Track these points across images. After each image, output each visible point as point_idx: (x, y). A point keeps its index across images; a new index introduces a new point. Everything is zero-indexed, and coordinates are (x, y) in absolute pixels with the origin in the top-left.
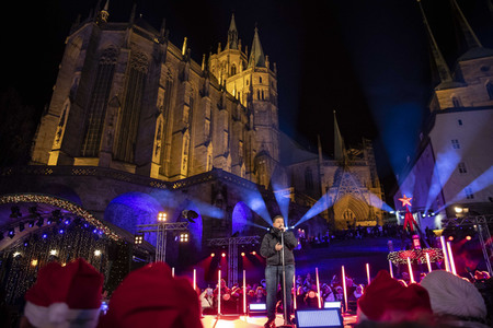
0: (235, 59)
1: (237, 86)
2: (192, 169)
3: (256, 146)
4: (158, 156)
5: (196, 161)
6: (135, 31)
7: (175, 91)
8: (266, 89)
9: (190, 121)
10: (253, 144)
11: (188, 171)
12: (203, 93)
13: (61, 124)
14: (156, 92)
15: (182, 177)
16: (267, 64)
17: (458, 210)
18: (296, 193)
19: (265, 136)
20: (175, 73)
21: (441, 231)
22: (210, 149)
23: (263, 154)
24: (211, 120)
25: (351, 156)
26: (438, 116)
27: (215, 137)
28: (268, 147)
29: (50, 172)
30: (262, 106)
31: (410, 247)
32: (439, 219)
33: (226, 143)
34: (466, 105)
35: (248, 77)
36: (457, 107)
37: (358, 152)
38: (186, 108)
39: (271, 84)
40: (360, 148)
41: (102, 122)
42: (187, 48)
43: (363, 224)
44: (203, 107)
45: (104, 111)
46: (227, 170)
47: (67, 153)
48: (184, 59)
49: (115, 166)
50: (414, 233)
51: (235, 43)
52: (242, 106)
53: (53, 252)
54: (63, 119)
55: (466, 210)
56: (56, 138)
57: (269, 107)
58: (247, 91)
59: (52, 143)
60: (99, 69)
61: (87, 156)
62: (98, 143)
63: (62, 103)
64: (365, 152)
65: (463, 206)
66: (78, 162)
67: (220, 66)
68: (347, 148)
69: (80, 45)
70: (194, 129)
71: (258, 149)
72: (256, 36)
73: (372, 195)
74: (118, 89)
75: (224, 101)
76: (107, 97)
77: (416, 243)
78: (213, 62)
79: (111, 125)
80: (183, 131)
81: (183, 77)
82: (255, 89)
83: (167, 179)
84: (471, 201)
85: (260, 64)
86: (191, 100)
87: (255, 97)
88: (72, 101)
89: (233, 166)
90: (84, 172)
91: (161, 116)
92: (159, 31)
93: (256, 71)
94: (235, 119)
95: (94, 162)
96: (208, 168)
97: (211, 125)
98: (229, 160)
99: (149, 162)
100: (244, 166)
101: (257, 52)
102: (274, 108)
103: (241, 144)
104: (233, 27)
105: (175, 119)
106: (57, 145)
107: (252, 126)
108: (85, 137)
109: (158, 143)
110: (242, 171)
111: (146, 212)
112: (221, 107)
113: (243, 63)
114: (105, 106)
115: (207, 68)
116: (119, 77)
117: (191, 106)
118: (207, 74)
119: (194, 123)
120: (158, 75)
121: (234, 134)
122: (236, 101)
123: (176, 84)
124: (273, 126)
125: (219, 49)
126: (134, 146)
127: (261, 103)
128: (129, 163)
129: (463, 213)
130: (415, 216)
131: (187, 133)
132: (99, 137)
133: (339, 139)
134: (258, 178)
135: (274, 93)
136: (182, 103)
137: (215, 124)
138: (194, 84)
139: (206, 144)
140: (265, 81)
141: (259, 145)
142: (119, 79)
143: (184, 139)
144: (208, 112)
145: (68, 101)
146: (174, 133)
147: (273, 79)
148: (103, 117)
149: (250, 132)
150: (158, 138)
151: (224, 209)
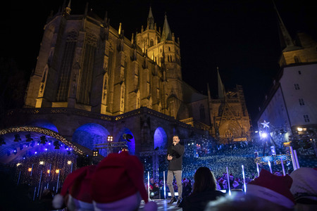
0: (153, 36)
1: (155, 54)
2: (127, 108)
3: (168, 92)
4: (105, 99)
5: (130, 102)
6: (88, 20)
7: (115, 58)
8: (173, 54)
9: (125, 77)
10: (166, 90)
11: (125, 109)
12: (133, 59)
13: (43, 81)
14: (103, 59)
15: (121, 113)
16: (173, 38)
17: (300, 129)
18: (194, 121)
19: (173, 85)
20: (114, 46)
21: (288, 143)
22: (138, 95)
23: (173, 96)
24: (138, 75)
25: (229, 96)
26: (285, 69)
27: (141, 86)
28: (176, 92)
29: (37, 112)
30: (171, 65)
31: (269, 154)
32: (287, 135)
33: (148, 90)
34: (303, 61)
35: (161, 47)
36: (297, 63)
37: (233, 94)
38: (123, 68)
39: (176, 51)
40: (235, 91)
41: (69, 79)
42: (122, 30)
43: (239, 140)
44: (133, 67)
45: (70, 72)
46: (150, 107)
47: (46, 100)
48: (120, 37)
49: (78, 107)
50: (271, 145)
51: (152, 26)
52: (158, 66)
53: (42, 163)
54: (44, 78)
55: (305, 129)
56: (40, 90)
57: (175, 67)
58: (161, 56)
59: (38, 93)
60: (67, 45)
61: (60, 101)
62: (67, 92)
63: (43, 67)
64: (238, 93)
65: (303, 127)
66: (54, 105)
67: (143, 41)
68: (227, 92)
69: (53, 30)
70: (128, 81)
71: (169, 94)
72: (166, 20)
73: (243, 121)
74: (79, 58)
75: (146, 63)
76: (72, 63)
77: (273, 151)
78: (138, 38)
79: (75, 80)
80: (121, 84)
81: (120, 49)
82: (166, 55)
83: (111, 114)
84: (307, 123)
85: (169, 39)
86: (125, 63)
87: (166, 60)
88: (49, 67)
89: (153, 105)
90: (58, 111)
91: (106, 74)
92: (103, 19)
93: (166, 43)
94: (154, 74)
95: (65, 105)
96: (137, 107)
97: (139, 79)
98: (151, 101)
99: (99, 104)
100: (160, 105)
101: (167, 31)
102: (179, 67)
103: (158, 91)
104: (151, 15)
105: (115, 75)
106: (41, 95)
107: (164, 79)
108: (58, 89)
109: (105, 91)
110: (159, 108)
111: (99, 136)
112: (144, 67)
113: (158, 39)
114: (71, 69)
115: (135, 42)
116: (79, 50)
117: (125, 67)
118: (135, 46)
119: (128, 78)
120: (104, 48)
121: (153, 84)
122: (154, 63)
123: (115, 53)
124: (178, 78)
125: (142, 30)
126: (90, 94)
127: (170, 64)
128: (87, 104)
129: (303, 131)
130: (271, 134)
131: (123, 85)
132: (68, 89)
133: (221, 85)
134: (170, 112)
135: (179, 57)
136: (119, 65)
137: (141, 77)
138: (127, 52)
139: (136, 91)
140: (172, 50)
141: (170, 91)
142: (79, 51)
143: (122, 88)
144: (136, 71)
145: (47, 66)
146: (115, 85)
147: (177, 48)
148: (69, 76)
149: (164, 83)
150: (105, 88)
151: (149, 132)
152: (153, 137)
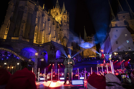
0: (58, 11)
1: (58, 18)
2: (45, 41)
3: (63, 35)
4: (36, 37)
5: (46, 39)
6: (29, 1)
7: (41, 19)
8: (66, 19)
9: (45, 28)
10: (62, 34)
11: (44, 42)
12: (49, 20)
13: (8, 27)
14: (35, 19)
15: (42, 43)
16: (66, 12)
17: (115, 53)
18: (73, 48)
19: (65, 32)
20: (41, 14)
21: (111, 59)
22: (50, 36)
23: (65, 37)
24: (51, 27)
25: (88, 38)
26: (111, 29)
27: (52, 32)
28: (66, 35)
29: (4, 41)
30: (65, 24)
31: (103, 63)
32: (110, 56)
33: (55, 34)
34: (119, 26)
35: (61, 16)
36: (116, 26)
37: (90, 37)
38: (44, 24)
39: (68, 18)
40: (91, 36)
41: (20, 27)
42: (44, 7)
43: (91, 57)
44: (48, 24)
45: (20, 24)
46: (55, 41)
47: (9, 36)
48: (43, 10)
49: (23, 40)
50: (104, 59)
51: (58, 6)
52: (59, 24)
53: (5, 64)
54: (8, 26)
55: (117, 53)
56: (6, 31)
57: (67, 25)
58: (61, 20)
59: (5, 33)
60: (19, 12)
61: (15, 37)
62: (18, 33)
64: (92, 38)
65: (117, 52)
66: (13, 38)
67: (54, 12)
68: (88, 36)
69: (13, 5)
70: (46, 30)
71: (63, 36)
72: (64, 5)
73: (94, 49)
74: (25, 18)
75: (54, 22)
76: (21, 20)
77: (104, 62)
78: (52, 12)
79: (22, 28)
80: (43, 30)
81: (43, 15)
82: (63, 19)
83: (38, 44)
84: (118, 51)
85: (65, 13)
86: (45, 22)
87: (63, 21)
89: (56, 40)
90: (14, 41)
91: (37, 26)
92: (36, 2)
93: (63, 14)
94: (57, 27)
95: (17, 38)
96: (50, 41)
97: (51, 29)
98: (55, 39)
99: (33, 39)
100: (59, 40)
101: (64, 9)
102: (68, 25)
103: (59, 34)
104: (57, 2)
105: (41, 27)
106: (6, 33)
107: (62, 29)
108: (15, 31)
109: (36, 33)
110: (59, 42)
111: (32, 53)
112: (53, 24)
113: (60, 12)
114: (21, 23)
115: (50, 13)
116: (25, 14)
117: (45, 23)
118: (50, 15)
119: (46, 28)
120: (36, 14)
121: (57, 32)
122: (58, 22)
123: (41, 17)
124: (68, 30)
125: (53, 8)
126: (29, 34)
127: (65, 23)
128: (27, 39)
129: (116, 54)
130: (104, 55)
131: (44, 31)
132: (19, 32)
133: (85, 34)
134: (63, 44)
135: (68, 21)
136: (42, 22)
137: (52, 28)
138: (46, 17)
139: (49, 34)
140: (66, 17)
141: (64, 35)
142: (25, 15)
143: (43, 32)
144: (50, 25)
145: (9, 21)
146: (40, 31)
147: (68, 17)
148: (20, 26)
149: (61, 31)
150: (36, 32)
151: (54, 52)
152: (56, 54)
